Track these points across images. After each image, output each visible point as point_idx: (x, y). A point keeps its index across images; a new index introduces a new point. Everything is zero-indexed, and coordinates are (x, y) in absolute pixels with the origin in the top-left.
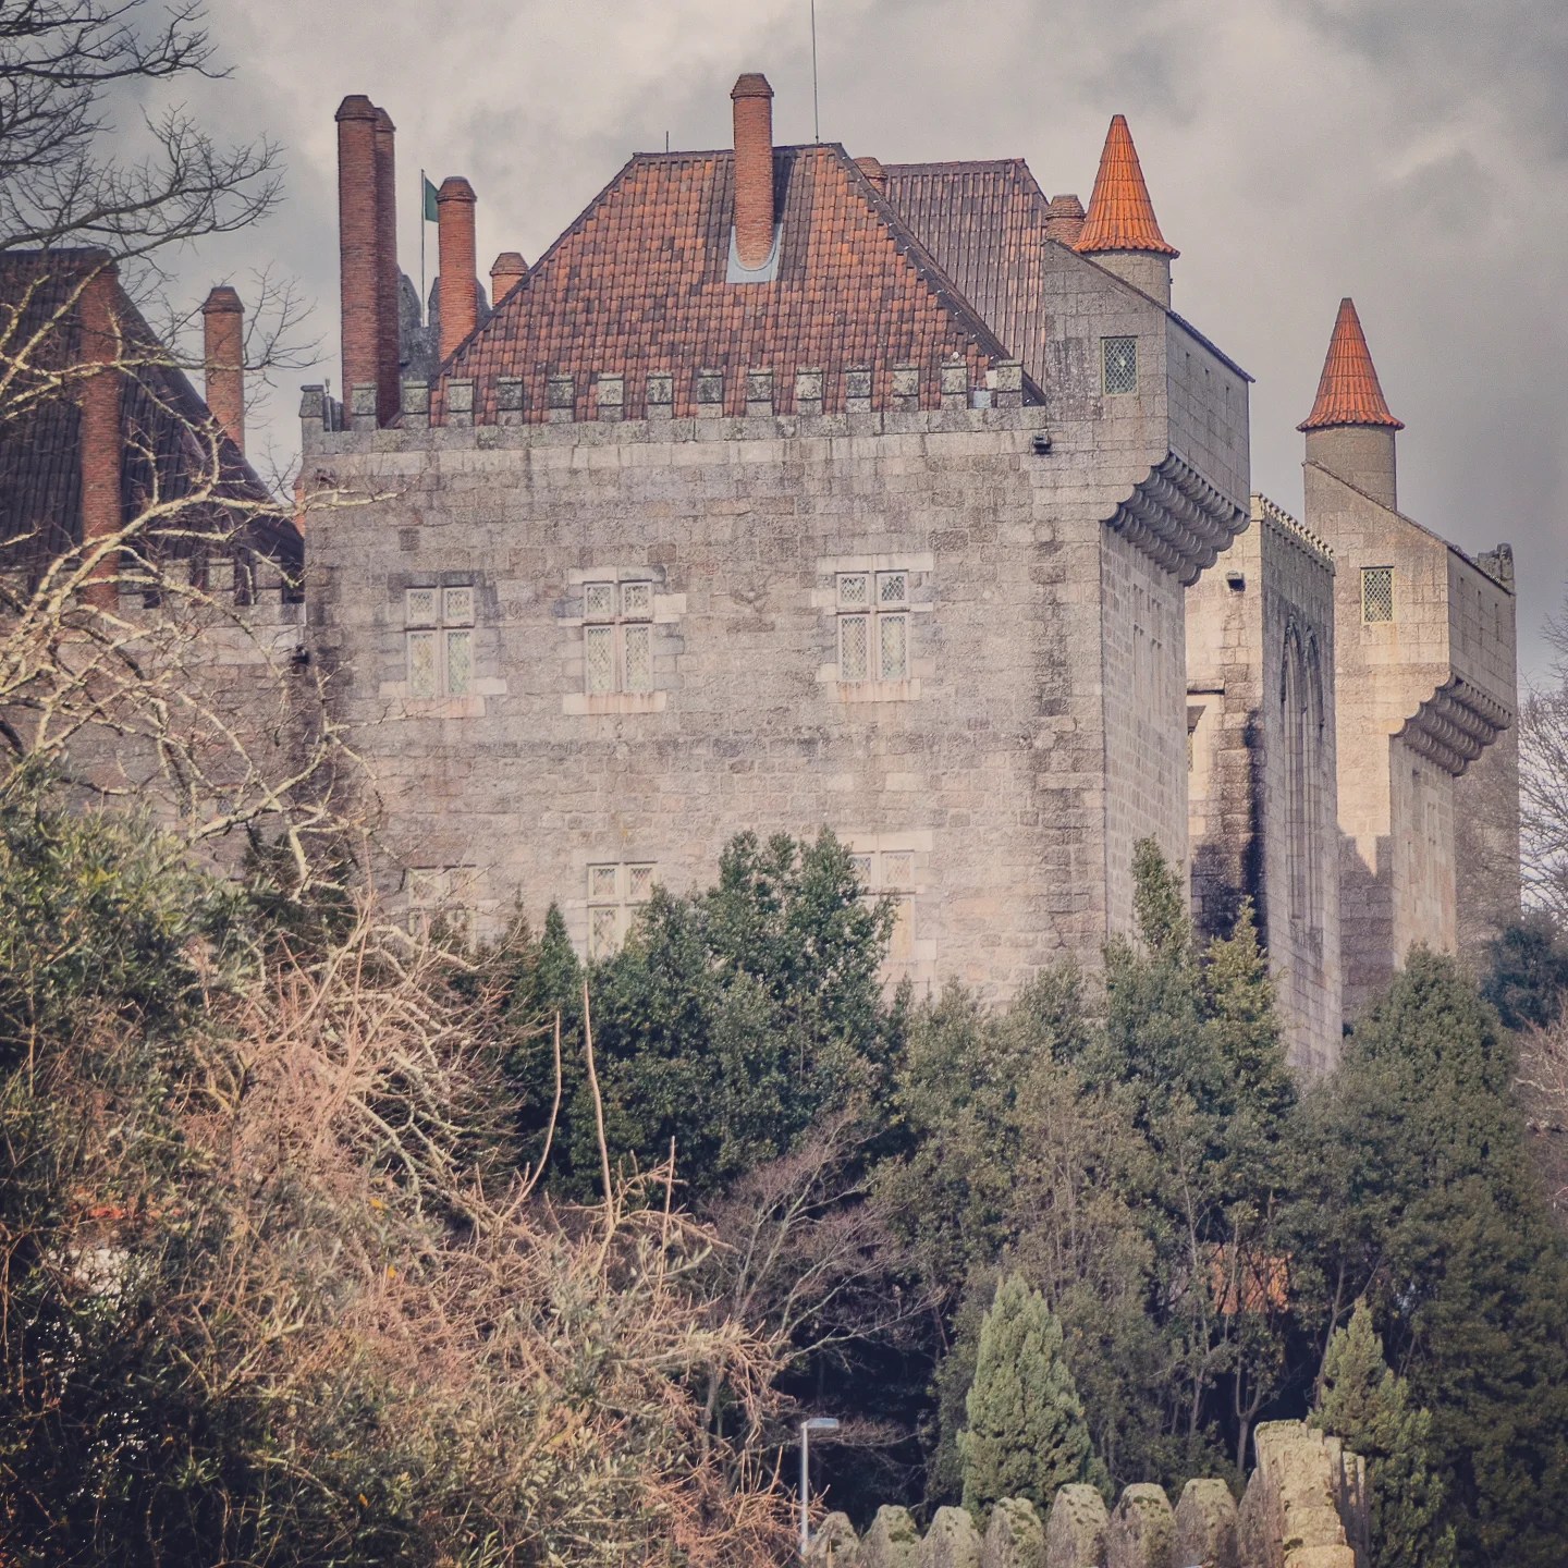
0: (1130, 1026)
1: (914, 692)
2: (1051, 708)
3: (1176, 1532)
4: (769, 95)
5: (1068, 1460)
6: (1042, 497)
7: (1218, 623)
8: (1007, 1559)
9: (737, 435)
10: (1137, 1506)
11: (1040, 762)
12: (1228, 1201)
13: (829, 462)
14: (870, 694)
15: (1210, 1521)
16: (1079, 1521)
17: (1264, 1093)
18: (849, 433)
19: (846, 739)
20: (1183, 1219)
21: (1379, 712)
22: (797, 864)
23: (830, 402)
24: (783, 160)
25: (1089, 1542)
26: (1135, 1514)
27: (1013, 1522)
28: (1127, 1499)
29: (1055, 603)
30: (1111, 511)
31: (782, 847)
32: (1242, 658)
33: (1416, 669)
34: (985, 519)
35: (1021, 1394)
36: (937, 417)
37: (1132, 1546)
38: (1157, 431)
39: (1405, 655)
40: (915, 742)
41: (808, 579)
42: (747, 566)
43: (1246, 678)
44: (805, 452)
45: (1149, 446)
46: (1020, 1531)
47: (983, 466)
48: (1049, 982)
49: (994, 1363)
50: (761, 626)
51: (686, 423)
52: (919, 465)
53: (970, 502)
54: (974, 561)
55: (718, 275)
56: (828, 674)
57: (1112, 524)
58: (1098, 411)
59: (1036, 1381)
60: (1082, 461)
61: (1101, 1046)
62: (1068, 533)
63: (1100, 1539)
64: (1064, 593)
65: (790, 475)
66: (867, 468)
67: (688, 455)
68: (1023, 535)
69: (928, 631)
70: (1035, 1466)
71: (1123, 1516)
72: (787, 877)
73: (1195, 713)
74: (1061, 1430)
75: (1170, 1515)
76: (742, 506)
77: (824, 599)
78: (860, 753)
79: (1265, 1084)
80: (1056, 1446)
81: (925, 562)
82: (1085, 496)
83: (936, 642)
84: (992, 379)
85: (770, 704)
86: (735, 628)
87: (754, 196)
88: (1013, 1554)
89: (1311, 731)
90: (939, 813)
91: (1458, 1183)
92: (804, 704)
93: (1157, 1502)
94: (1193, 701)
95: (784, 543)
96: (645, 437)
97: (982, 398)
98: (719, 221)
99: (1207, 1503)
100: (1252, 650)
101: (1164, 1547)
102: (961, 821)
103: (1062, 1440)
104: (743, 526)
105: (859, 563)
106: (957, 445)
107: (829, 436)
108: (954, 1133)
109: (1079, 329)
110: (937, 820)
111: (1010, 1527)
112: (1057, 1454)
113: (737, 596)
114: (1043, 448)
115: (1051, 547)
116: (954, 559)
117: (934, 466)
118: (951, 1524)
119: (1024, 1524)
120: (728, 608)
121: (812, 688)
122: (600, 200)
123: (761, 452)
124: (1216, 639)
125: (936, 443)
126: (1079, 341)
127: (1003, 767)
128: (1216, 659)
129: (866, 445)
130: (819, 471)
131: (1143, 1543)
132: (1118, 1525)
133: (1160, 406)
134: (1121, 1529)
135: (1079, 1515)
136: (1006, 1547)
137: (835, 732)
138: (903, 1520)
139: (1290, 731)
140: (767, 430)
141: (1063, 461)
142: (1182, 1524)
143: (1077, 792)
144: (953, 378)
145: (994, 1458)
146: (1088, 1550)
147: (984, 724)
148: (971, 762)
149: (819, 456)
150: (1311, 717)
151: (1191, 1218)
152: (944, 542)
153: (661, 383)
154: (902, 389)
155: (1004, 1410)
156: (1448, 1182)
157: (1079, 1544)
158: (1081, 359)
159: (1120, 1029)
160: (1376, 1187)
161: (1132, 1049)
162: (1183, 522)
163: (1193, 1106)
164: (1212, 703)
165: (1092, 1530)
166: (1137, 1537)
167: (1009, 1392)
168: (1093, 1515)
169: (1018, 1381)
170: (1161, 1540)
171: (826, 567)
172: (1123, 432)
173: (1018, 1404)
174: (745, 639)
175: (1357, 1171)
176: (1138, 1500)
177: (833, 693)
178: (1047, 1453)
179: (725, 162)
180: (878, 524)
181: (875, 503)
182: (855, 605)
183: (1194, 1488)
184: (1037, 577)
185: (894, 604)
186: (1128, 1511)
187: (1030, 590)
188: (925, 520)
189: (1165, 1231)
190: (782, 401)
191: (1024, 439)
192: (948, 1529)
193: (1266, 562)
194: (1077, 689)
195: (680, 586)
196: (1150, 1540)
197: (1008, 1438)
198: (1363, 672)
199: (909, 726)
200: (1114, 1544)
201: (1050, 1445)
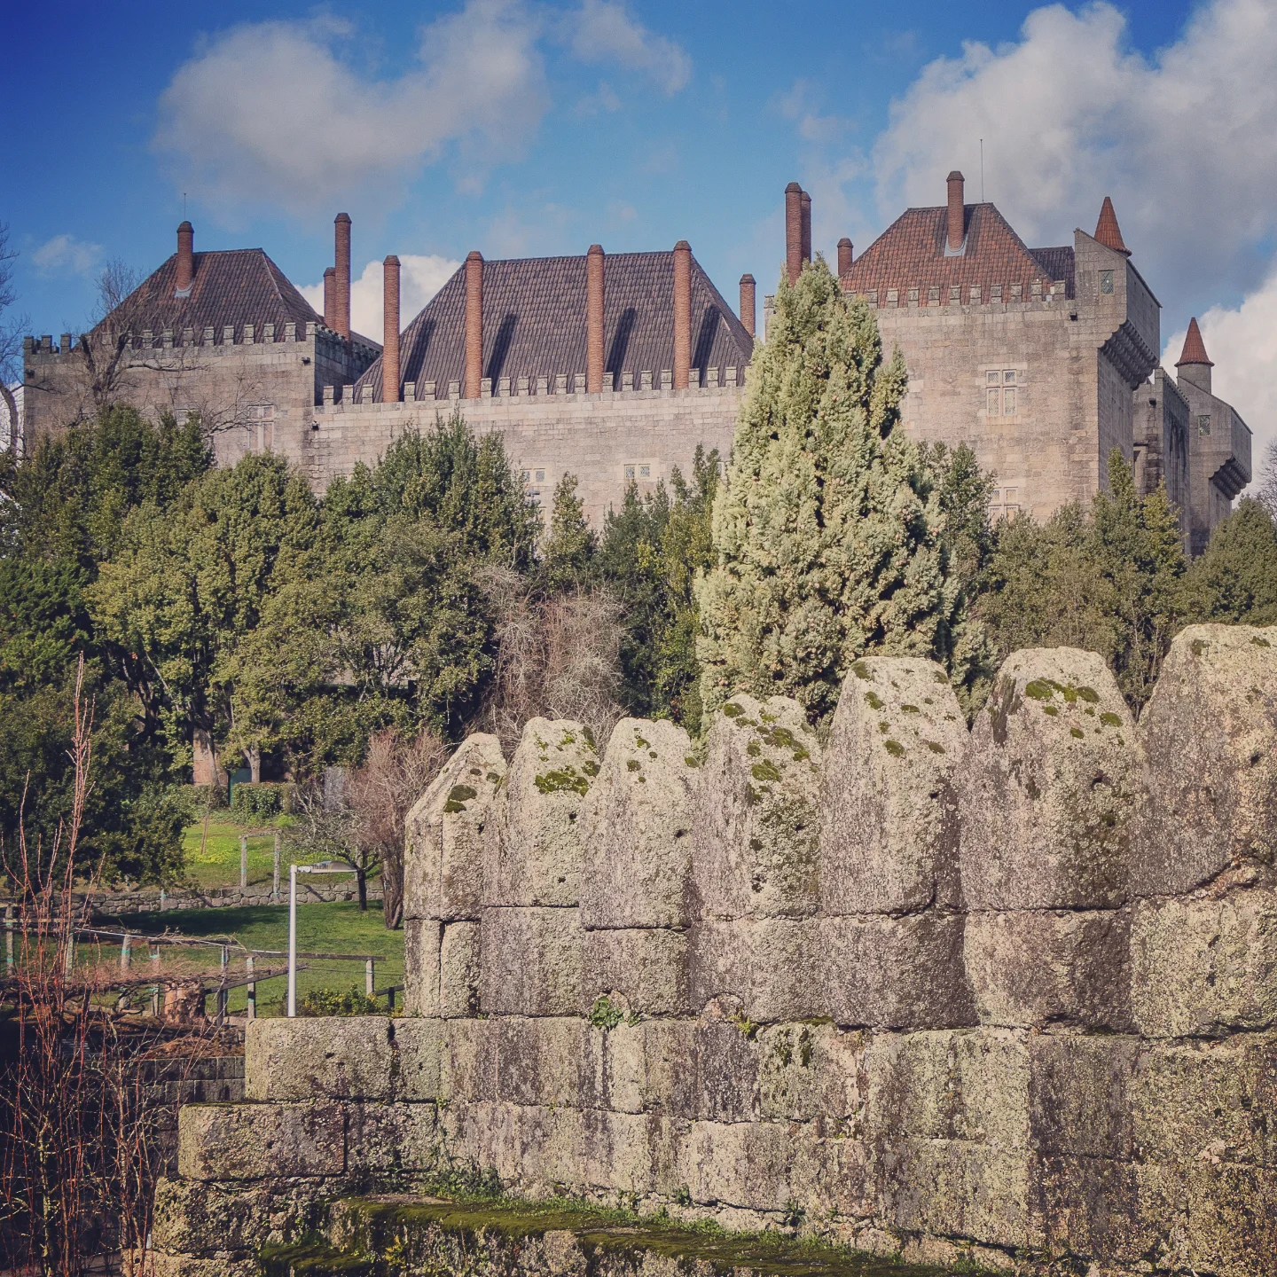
0: (1105, 531)
1: (1018, 421)
2: (1076, 427)
3: (1144, 776)
4: (963, 180)
5: (910, 626)
6: (1073, 338)
7: (1145, 418)
8: (738, 839)
9: (945, 313)
10: (1034, 706)
11: (1071, 450)
12: (1153, 615)
13: (984, 324)
14: (1000, 421)
15: (1247, 745)
16: (894, 748)
17: (1171, 566)
18: (992, 312)
19: (990, 440)
20: (1131, 623)
21: (1205, 470)
22: (948, 456)
23: (984, 299)
24: (968, 212)
25: (919, 800)
26: (1029, 729)
27: (753, 750)
28: (1010, 686)
29: (1078, 383)
30: (1102, 344)
31: (941, 448)
32: (1155, 432)
33: (1218, 453)
34: (1048, 349)
35: (813, 487)
36: (1029, 305)
37: (1021, 814)
38: (1123, 310)
39: (1214, 448)
40: (1019, 441)
41: (974, 373)
42: (949, 368)
43: (1156, 439)
44: (974, 320)
45: (1119, 316)
46: (768, 771)
47: (1048, 325)
48: (1065, 510)
49: (765, 431)
50: (955, 393)
51: (924, 308)
52: (1021, 325)
53: (1043, 340)
54: (1045, 365)
55: (941, 254)
56: (982, 413)
57: (1101, 350)
58: (1097, 301)
59: (845, 460)
60: (1090, 323)
61: (1093, 539)
62: (1084, 353)
63: (945, 792)
64: (1082, 378)
65: (968, 329)
66: (1000, 326)
67: (925, 322)
68: (1066, 354)
69: (1025, 395)
70: (842, 633)
71: (1001, 736)
72: (943, 462)
73: (1136, 454)
74: (896, 561)
75: (1126, 731)
76: (947, 343)
77: (981, 382)
78: (995, 446)
79: (1170, 562)
80: (886, 595)
81: (1024, 366)
82: (1091, 337)
83: (1028, 399)
84: (1053, 290)
85: (958, 426)
86: (943, 394)
87: (956, 222)
88: (752, 827)
89: (1181, 467)
90: (1028, 471)
91: (1265, 607)
92: (973, 425)
93: (1090, 695)
94: (1136, 449)
95: (964, 358)
96: (907, 315)
97: (1049, 298)
98: (942, 232)
99: (1239, 694)
100: (1160, 429)
101: (1110, 820)
102: (1038, 474)
103: (899, 583)
104: (947, 352)
105: (996, 367)
106: (1038, 316)
107: (984, 313)
108: (1018, 579)
109: (1090, 267)
110: (1028, 474)
111: (746, 761)
112: (889, 611)
113: (945, 381)
114: (1074, 318)
115: (1076, 359)
116: (1036, 364)
117: (1028, 325)
118: (641, 755)
119: (782, 754)
120: (941, 386)
121: (976, 419)
122: (893, 226)
123: (955, 320)
124: (1144, 425)
125: (1029, 316)
126: (1089, 272)
127: (1056, 453)
128: (1145, 432)
129: (999, 317)
130: (979, 328)
131: (1050, 806)
132: (986, 758)
133: (1124, 299)
134: (995, 770)
135: (894, 733)
136: (736, 809)
137: (985, 437)
138: (571, 750)
139: (1173, 465)
140: (958, 312)
141: (1081, 323)
142: (1159, 754)
143: (1087, 462)
144: (1036, 288)
145: (754, 618)
146: (913, 823)
147: (1048, 433)
148: (1042, 450)
149: (980, 321)
150: (1181, 460)
151: (1135, 622)
152: (1031, 358)
153: (913, 293)
154: (1015, 293)
155: (778, 519)
156: (1260, 606)
157: (892, 806)
158: (1090, 280)
159: (1100, 533)
160: (1226, 608)
161: (1106, 542)
162: (1133, 358)
163: (1136, 568)
164: (1143, 450)
165: (927, 767)
166: (1033, 792)
167: (788, 482)
168: (929, 732)
169: (807, 462)
170: (1102, 799)
171: (982, 368)
172: (1108, 311)
173: (808, 507)
174: (948, 399)
175: (1218, 600)
176: (1039, 689)
177: (984, 421)
178: (866, 609)
179: (944, 212)
180: (1004, 350)
181: (1003, 341)
182: (993, 384)
183: (1197, 647)
184: (1071, 371)
185: (1011, 383)
186: (1013, 722)
187: (1067, 377)
188: (1024, 348)
189: (1121, 628)
190: (964, 299)
191: (1066, 314)
192: (633, 766)
193: (1165, 395)
194: (1087, 419)
195: (921, 377)
196: (1069, 797)
197: (786, 577)
198: (1199, 454)
199: (1016, 435)
200: (977, 809)
201: (875, 593)
